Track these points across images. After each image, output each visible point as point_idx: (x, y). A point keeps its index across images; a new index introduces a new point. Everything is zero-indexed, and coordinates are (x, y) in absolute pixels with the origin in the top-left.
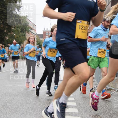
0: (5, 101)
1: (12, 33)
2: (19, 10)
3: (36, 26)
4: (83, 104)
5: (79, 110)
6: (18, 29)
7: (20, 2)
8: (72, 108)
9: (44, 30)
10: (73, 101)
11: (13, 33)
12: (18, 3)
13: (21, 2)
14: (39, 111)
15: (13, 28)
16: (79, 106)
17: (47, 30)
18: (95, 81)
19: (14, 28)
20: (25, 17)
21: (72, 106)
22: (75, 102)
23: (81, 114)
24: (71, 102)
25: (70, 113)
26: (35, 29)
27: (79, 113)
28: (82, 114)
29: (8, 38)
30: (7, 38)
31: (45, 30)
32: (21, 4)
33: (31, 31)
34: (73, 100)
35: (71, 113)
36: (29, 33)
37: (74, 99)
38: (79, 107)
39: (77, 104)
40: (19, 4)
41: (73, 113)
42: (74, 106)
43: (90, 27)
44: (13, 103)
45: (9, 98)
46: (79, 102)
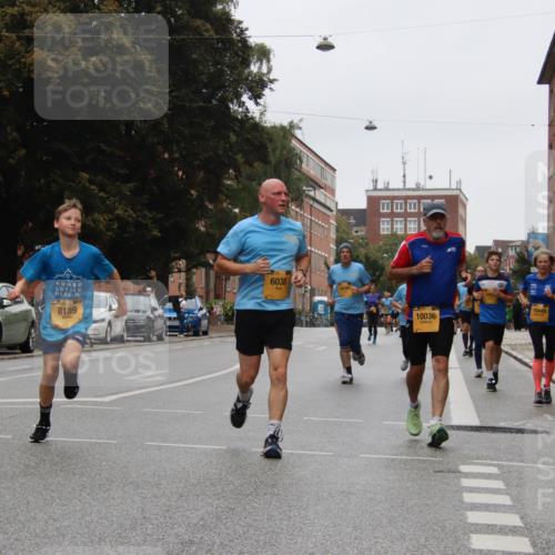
0: (195, 521)
1: (225, 205)
2: (256, 97)
3: (334, 170)
7: (264, 61)
9: (371, 188)
10: (513, 531)
11: (231, 204)
12: (254, 68)
13: (269, 61)
15: (229, 182)
17: (387, 189)
19: (236, 179)
20: (283, 128)
22: (522, 535)
24: (506, 534)
26: (328, 183)
29: (205, 226)
30: (202, 229)
31: (375, 189)
32: (270, 70)
33: (312, 193)
34: (515, 527)
36: (302, 200)
37: (522, 518)
39: (534, 545)
40: (260, 68)
44: (229, 531)
45: (210, 509)
46: (545, 536)
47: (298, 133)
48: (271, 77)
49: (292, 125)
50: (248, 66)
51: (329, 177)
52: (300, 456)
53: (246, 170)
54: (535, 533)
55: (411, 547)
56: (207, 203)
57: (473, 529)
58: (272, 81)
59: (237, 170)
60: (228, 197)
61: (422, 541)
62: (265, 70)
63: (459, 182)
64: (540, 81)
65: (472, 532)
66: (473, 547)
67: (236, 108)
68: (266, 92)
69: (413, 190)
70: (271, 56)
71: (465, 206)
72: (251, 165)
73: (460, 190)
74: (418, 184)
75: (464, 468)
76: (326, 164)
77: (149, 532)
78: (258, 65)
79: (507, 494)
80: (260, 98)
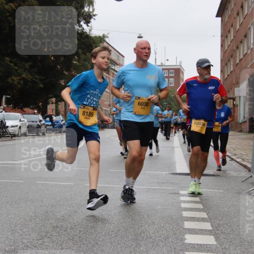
0: (59, 217)
1: (73, 73)
2: (87, 22)
3: (124, 57)
4: (225, 226)
5: (217, 239)
6: (87, 63)
7: (91, 6)
8: (203, 234)
10: (203, 220)
11: (76, 72)
12: (86, 9)
13: (93, 6)
14: (131, 239)
15: (75, 62)
16: (218, 230)
18: (251, 176)
19: (78, 61)
20: (100, 37)
21: (202, 230)
22: (207, 221)
23: (222, 249)
24: (200, 221)
25: (198, 244)
26: (121, 63)
27: (218, 245)
28: (225, 248)
29: (64, 83)
30: (63, 84)
32: (93, 10)
33: (113, 67)
34: (204, 218)
35: (201, 245)
36: (109, 71)
37: (207, 214)
38: (217, 232)
39: (212, 226)
40: (89, 9)
41: (204, 245)
42: (206, 230)
43: (242, 59)
44: (75, 222)
45: (66, 211)
46: (217, 222)
47: (107, 39)
48: (94, 13)
49: (104, 36)
50: (84, 8)
51: (121, 60)
52: (107, 187)
53: (83, 57)
54: (213, 221)
55: (157, 228)
56: (65, 72)
57: (185, 219)
58: (94, 15)
59: (79, 56)
60: (74, 69)
61: (162, 225)
62: (91, 10)
63: (181, 62)
64: (217, 16)
65: (185, 221)
66: (185, 227)
67: (78, 28)
68: (92, 20)
69: (159, 66)
70: (94, 4)
71: (183, 73)
72: (85, 54)
73: (181, 66)
74: (162, 63)
75: (182, 192)
76: (120, 54)
77: (38, 222)
78: (88, 8)
79: (201, 203)
80: (89, 23)
